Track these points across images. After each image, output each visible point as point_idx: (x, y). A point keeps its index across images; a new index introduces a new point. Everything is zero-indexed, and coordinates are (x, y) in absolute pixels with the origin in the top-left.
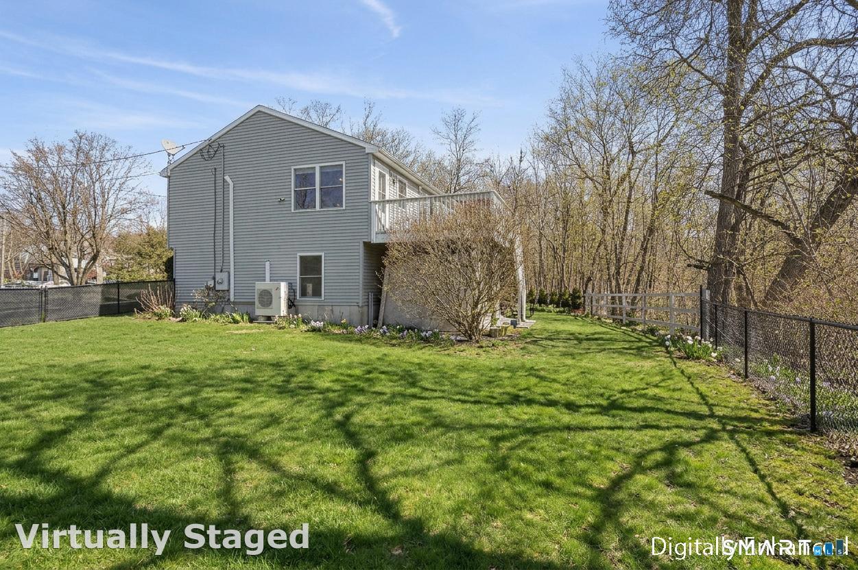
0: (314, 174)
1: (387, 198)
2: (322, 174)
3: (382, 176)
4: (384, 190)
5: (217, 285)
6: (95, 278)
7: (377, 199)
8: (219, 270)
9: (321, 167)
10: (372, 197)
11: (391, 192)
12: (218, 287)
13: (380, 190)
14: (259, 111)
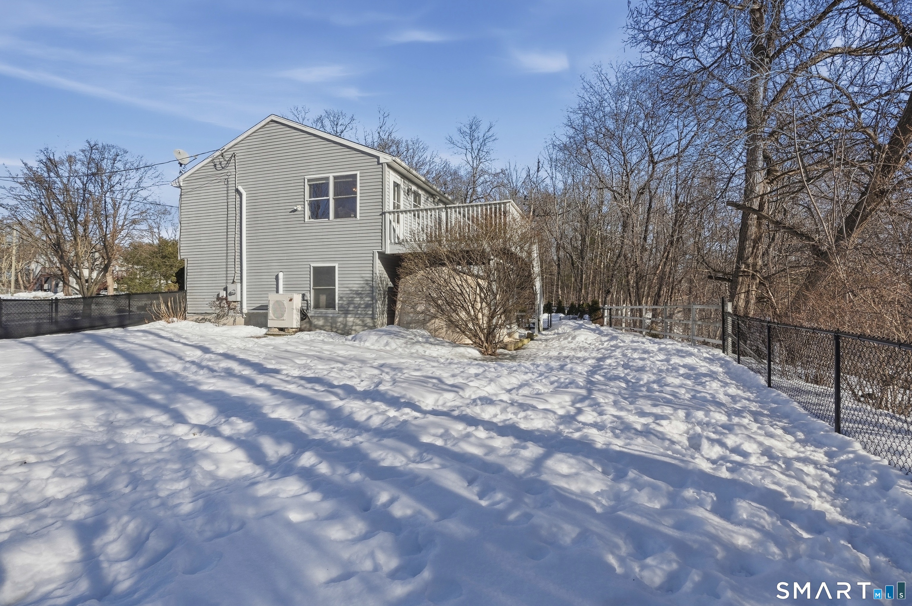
0: (327, 184)
1: (402, 208)
2: (335, 184)
3: (396, 185)
4: (398, 201)
5: (229, 297)
6: (106, 289)
7: (391, 209)
8: (232, 281)
9: (335, 178)
10: (387, 207)
11: (406, 202)
12: (230, 298)
13: (394, 199)
14: (272, 121)
